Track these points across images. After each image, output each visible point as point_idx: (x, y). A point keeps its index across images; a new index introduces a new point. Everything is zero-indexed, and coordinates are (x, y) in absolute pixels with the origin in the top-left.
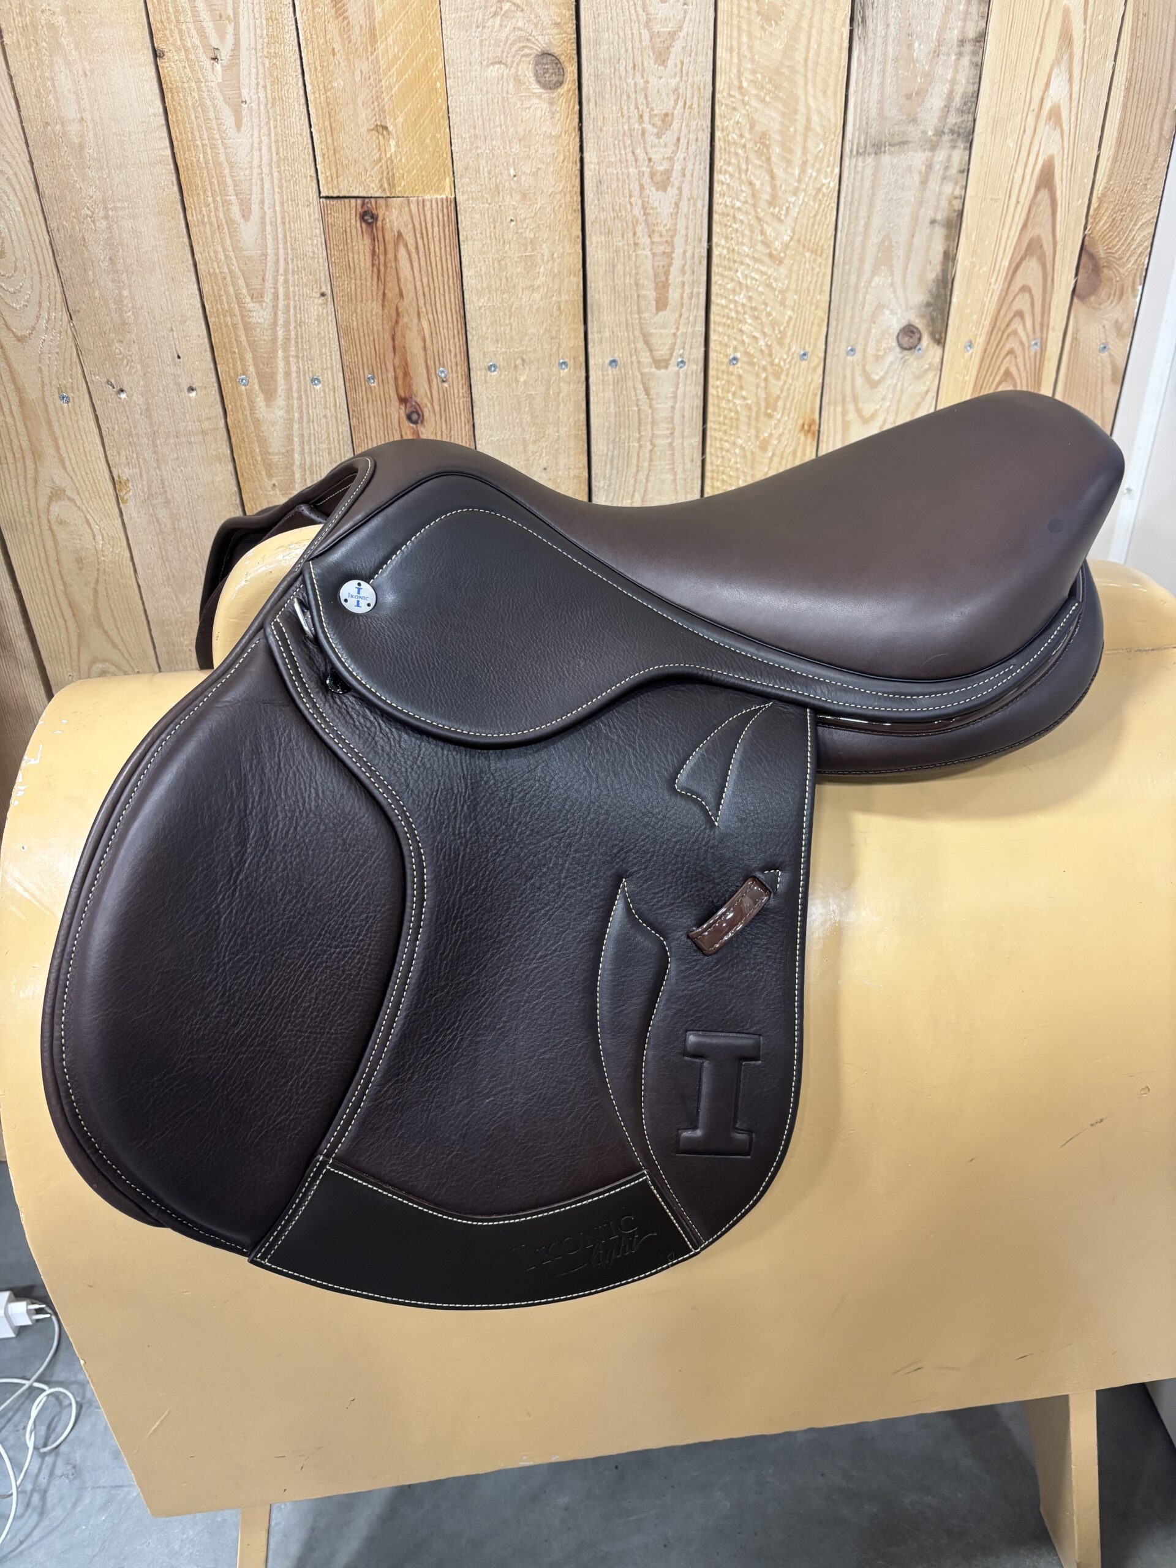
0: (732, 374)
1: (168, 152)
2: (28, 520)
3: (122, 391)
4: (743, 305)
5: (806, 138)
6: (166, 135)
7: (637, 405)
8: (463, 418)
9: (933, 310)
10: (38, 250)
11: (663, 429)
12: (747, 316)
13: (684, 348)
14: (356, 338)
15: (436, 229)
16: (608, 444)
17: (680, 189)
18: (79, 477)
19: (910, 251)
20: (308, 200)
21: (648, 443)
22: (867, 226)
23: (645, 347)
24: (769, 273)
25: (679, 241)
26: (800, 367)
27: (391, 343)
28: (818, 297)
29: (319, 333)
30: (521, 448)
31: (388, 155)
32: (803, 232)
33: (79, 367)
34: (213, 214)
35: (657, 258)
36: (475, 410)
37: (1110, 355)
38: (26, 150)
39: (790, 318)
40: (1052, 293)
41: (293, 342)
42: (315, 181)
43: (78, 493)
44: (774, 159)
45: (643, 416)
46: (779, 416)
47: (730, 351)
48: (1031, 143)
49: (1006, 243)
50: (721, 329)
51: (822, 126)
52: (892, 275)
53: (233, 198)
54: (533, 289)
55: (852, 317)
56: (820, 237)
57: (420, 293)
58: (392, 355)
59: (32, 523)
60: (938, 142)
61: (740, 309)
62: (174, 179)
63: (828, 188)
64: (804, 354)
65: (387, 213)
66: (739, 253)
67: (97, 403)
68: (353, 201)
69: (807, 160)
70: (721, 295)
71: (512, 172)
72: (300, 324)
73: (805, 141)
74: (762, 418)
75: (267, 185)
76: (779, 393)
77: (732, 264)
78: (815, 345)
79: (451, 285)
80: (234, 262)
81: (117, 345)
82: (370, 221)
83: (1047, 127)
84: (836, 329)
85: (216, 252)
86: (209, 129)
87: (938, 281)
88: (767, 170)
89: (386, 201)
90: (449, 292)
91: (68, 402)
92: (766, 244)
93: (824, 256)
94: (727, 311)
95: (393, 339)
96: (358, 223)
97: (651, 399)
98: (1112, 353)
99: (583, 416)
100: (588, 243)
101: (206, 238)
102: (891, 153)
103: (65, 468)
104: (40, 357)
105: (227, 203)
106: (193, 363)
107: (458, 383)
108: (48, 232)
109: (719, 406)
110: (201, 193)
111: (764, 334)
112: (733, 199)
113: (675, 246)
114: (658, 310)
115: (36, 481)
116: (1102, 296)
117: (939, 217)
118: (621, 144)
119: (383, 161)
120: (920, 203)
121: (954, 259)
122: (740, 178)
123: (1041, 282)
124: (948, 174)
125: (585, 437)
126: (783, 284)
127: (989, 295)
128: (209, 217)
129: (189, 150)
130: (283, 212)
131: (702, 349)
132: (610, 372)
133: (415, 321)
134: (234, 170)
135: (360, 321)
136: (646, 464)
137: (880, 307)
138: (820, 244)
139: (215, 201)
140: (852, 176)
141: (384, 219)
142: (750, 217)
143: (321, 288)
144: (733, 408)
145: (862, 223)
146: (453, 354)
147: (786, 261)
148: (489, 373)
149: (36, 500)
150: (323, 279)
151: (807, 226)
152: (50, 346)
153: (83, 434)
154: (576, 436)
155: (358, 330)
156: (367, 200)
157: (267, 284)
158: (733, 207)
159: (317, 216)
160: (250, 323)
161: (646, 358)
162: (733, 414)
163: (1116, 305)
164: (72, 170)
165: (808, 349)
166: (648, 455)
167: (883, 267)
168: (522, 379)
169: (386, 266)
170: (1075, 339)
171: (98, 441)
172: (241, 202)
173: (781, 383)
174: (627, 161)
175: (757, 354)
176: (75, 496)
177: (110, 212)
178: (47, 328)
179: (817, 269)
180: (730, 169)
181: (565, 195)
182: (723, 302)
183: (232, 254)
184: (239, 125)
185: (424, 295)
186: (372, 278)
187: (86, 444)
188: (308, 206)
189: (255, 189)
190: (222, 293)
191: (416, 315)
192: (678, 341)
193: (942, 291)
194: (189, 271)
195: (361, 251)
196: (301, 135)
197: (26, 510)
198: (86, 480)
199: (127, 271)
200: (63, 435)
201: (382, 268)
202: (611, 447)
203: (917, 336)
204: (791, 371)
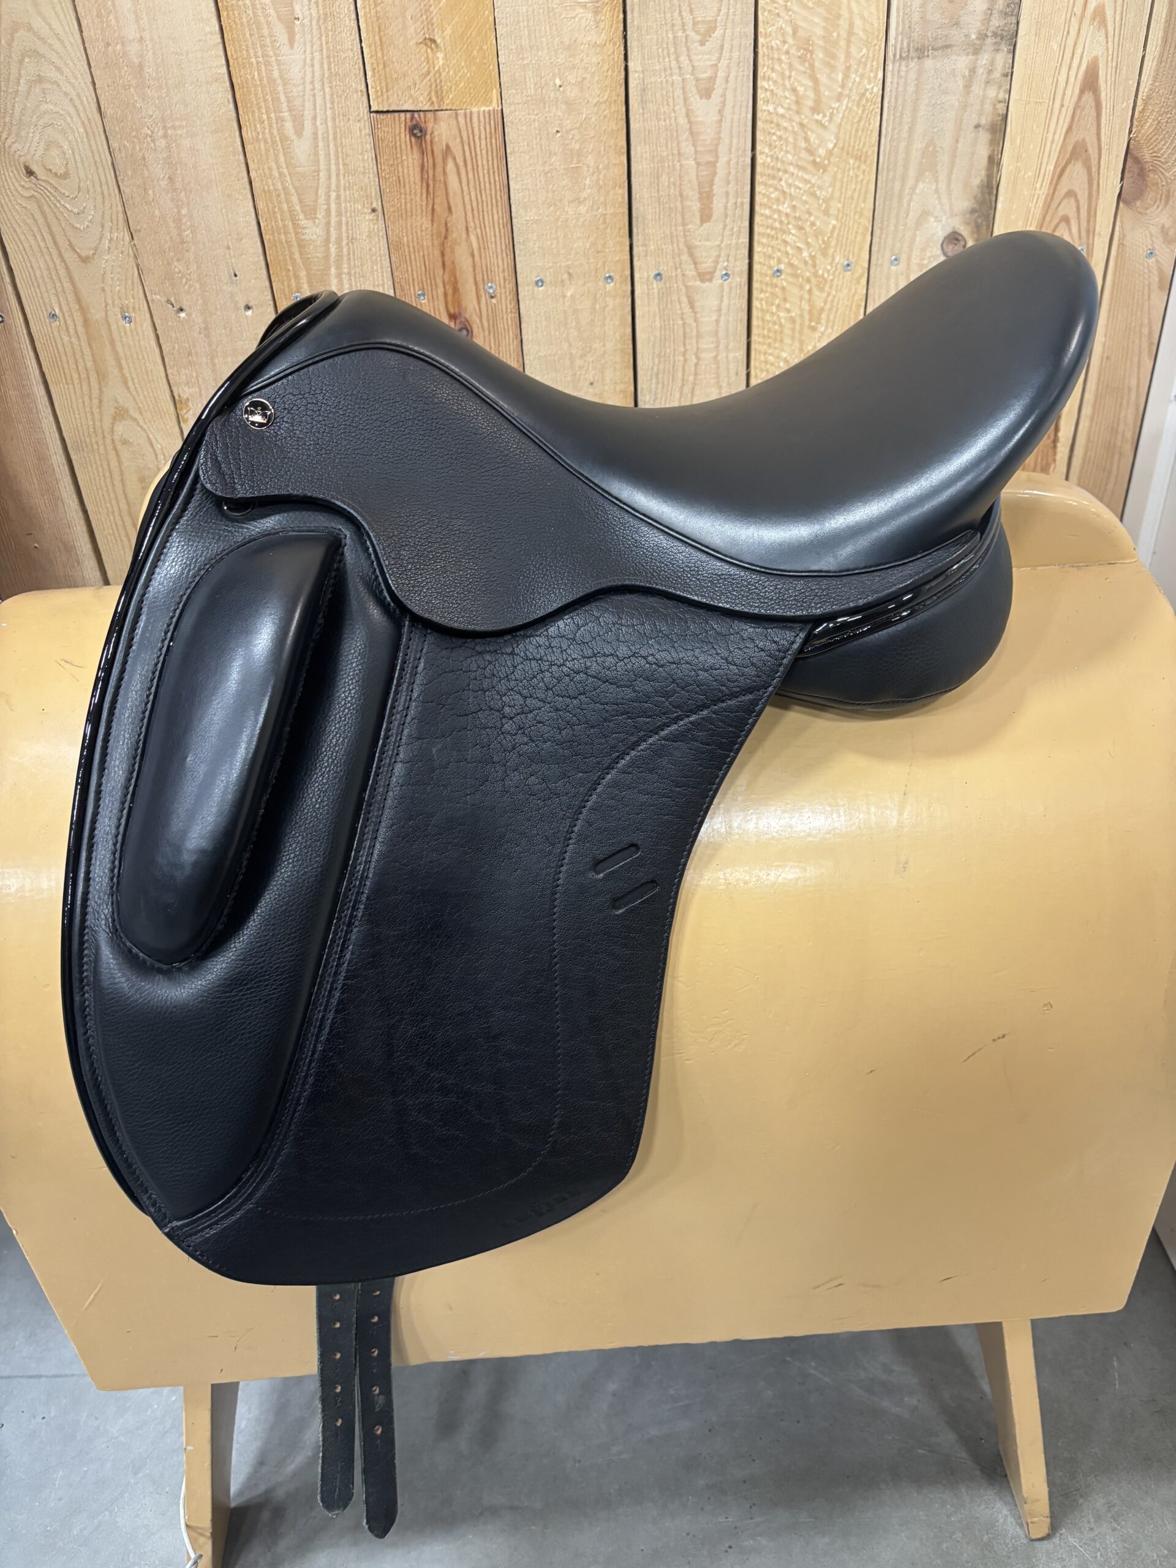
0: (776, 286)
1: (224, 70)
2: (93, 440)
3: (181, 310)
4: (787, 215)
5: (849, 42)
6: (222, 53)
7: (682, 319)
8: (511, 334)
9: (979, 217)
10: (101, 170)
11: (707, 343)
12: (790, 226)
13: (728, 261)
14: (407, 254)
15: (483, 142)
16: (653, 358)
17: (724, 95)
18: (142, 397)
19: (954, 157)
20: (358, 115)
21: (693, 357)
22: (911, 130)
23: (689, 259)
24: (813, 181)
25: (723, 149)
26: (843, 277)
27: (440, 259)
28: (862, 205)
29: (370, 250)
30: (568, 363)
31: (436, 68)
32: (847, 138)
33: (140, 288)
34: (267, 131)
35: (701, 168)
36: (523, 326)
37: (1157, 261)
38: (88, 71)
39: (834, 227)
40: (1098, 198)
41: (345, 259)
42: (365, 98)
43: (141, 413)
44: (817, 64)
45: (688, 330)
46: (822, 329)
47: (773, 262)
48: (1075, 44)
49: (1051, 147)
50: (764, 240)
51: (865, 30)
52: (937, 181)
53: (286, 114)
54: (578, 201)
55: (896, 225)
56: (864, 144)
57: (469, 207)
58: (441, 271)
59: (97, 443)
60: (981, 45)
61: (783, 219)
62: (230, 97)
63: (871, 93)
64: (848, 265)
65: (436, 126)
66: (783, 161)
67: (158, 322)
68: (402, 115)
69: (850, 66)
70: (765, 205)
71: (558, 82)
72: (352, 240)
73: (848, 46)
74: (806, 331)
75: (319, 101)
76: (822, 305)
77: (775, 172)
78: (859, 255)
79: (499, 198)
80: (288, 178)
81: (176, 263)
82: (419, 135)
83: (1092, 27)
84: (880, 238)
85: (270, 169)
86: (263, 46)
87: (983, 186)
88: (810, 76)
89: (435, 114)
90: (497, 206)
91: (130, 322)
92: (810, 151)
93: (868, 162)
94: (770, 221)
95: (443, 254)
96: (408, 136)
97: (695, 313)
98: (1159, 259)
99: (629, 330)
100: (632, 153)
101: (261, 155)
102: (934, 58)
103: (128, 388)
104: (103, 277)
105: (281, 120)
106: (249, 281)
107: (506, 298)
108: (110, 152)
109: (763, 319)
110: (256, 111)
111: (808, 244)
112: (778, 105)
113: (720, 155)
114: (702, 221)
115: (100, 401)
116: (1149, 201)
117: (983, 122)
118: (665, 51)
119: (431, 74)
120: (964, 107)
121: (999, 164)
122: (784, 85)
123: (1086, 186)
124: (992, 77)
125: (631, 351)
126: (827, 192)
127: (1035, 201)
128: (263, 133)
129: (244, 67)
130: (335, 127)
131: (747, 261)
132: (655, 286)
133: (464, 235)
134: (288, 86)
135: (410, 237)
136: (691, 378)
137: (925, 214)
138: (864, 150)
139: (269, 118)
140: (896, 80)
141: (432, 133)
142: (794, 124)
143: (372, 203)
144: (778, 322)
145: (906, 127)
146: (501, 270)
147: (829, 169)
148: (536, 288)
149: (101, 421)
150: (373, 194)
151: (851, 133)
152: (113, 266)
153: (145, 354)
154: (622, 351)
155: (408, 246)
156: (416, 115)
157: (319, 201)
158: (777, 114)
159: (368, 131)
160: (304, 240)
161: (691, 270)
162: (777, 327)
163: (1162, 209)
164: (132, 90)
165: (852, 259)
166: (693, 369)
167: (927, 173)
168: (569, 294)
169: (434, 180)
170: (1121, 245)
171: (159, 361)
172: (294, 119)
173: (825, 295)
174: (671, 69)
175: (801, 265)
176: (137, 416)
177: (169, 132)
178: (109, 248)
179: (861, 177)
180: (774, 75)
181: (610, 105)
182: (767, 212)
183: (285, 170)
184: (291, 41)
185: (473, 210)
186: (422, 195)
187: (148, 364)
188: (359, 121)
189: (307, 105)
190: (276, 210)
191: (464, 229)
192: (723, 254)
193: (987, 196)
194: (244, 189)
195: (411, 165)
196: (352, 50)
197: (92, 430)
198: (148, 400)
199: (185, 190)
200: (126, 355)
201: (431, 182)
202: (656, 361)
203: (962, 243)
204: (835, 283)
